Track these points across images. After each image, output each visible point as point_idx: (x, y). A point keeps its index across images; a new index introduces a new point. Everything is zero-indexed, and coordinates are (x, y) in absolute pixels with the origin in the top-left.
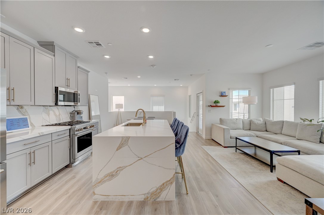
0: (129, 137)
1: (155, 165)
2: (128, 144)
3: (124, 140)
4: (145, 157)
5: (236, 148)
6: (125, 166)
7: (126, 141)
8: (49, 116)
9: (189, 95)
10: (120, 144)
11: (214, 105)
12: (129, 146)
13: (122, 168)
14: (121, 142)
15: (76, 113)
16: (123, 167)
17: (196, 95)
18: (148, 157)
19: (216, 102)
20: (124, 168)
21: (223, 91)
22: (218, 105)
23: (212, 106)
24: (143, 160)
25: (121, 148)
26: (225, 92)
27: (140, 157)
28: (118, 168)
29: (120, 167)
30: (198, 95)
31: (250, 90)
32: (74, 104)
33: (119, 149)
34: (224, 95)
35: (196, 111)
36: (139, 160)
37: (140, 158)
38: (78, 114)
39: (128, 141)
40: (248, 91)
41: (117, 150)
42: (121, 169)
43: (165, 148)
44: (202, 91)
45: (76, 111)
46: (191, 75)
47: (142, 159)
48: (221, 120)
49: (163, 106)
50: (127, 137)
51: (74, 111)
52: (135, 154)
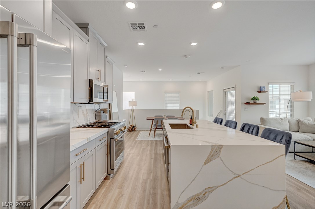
0: (222, 146)
1: (258, 185)
2: (221, 156)
3: (214, 150)
4: (244, 174)
5: (295, 155)
6: (215, 186)
7: (218, 152)
8: (78, 115)
9: (209, 90)
10: (210, 155)
11: (252, 102)
12: (221, 159)
13: (213, 189)
14: (211, 153)
15: (102, 112)
16: (213, 187)
17: (222, 91)
18: (247, 173)
19: (254, 99)
20: (215, 189)
21: (262, 86)
22: (258, 102)
23: (249, 103)
24: (242, 178)
25: (210, 161)
26: (264, 87)
27: (237, 174)
28: (206, 189)
29: (209, 187)
30: (225, 91)
31: (292, 84)
32: (104, 101)
33: (208, 163)
34: (264, 90)
35: (222, 110)
36: (236, 177)
37: (236, 176)
38: (104, 113)
39: (220, 151)
40: (290, 86)
41: (205, 164)
42: (210, 190)
43: (272, 161)
44: (235, 86)
45: (101, 110)
46: (222, 67)
47: (239, 176)
48: (262, 119)
49: (178, 103)
50: (218, 146)
51: (99, 110)
52: (230, 170)
